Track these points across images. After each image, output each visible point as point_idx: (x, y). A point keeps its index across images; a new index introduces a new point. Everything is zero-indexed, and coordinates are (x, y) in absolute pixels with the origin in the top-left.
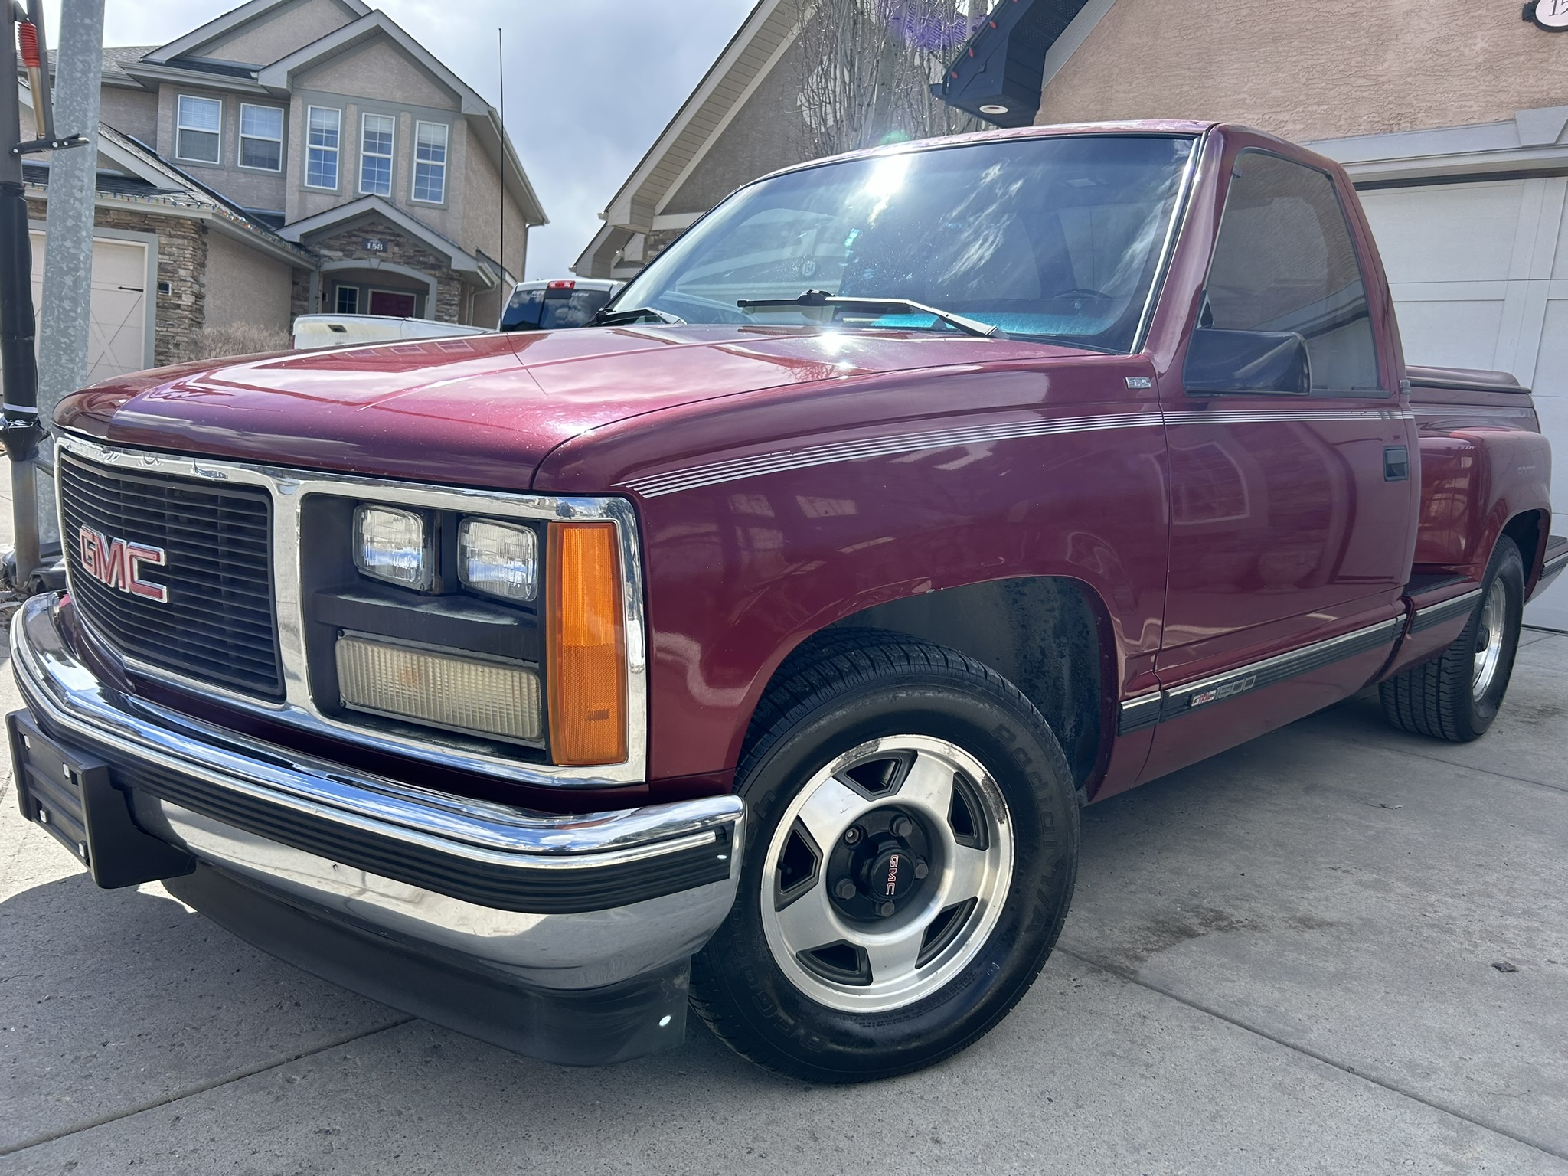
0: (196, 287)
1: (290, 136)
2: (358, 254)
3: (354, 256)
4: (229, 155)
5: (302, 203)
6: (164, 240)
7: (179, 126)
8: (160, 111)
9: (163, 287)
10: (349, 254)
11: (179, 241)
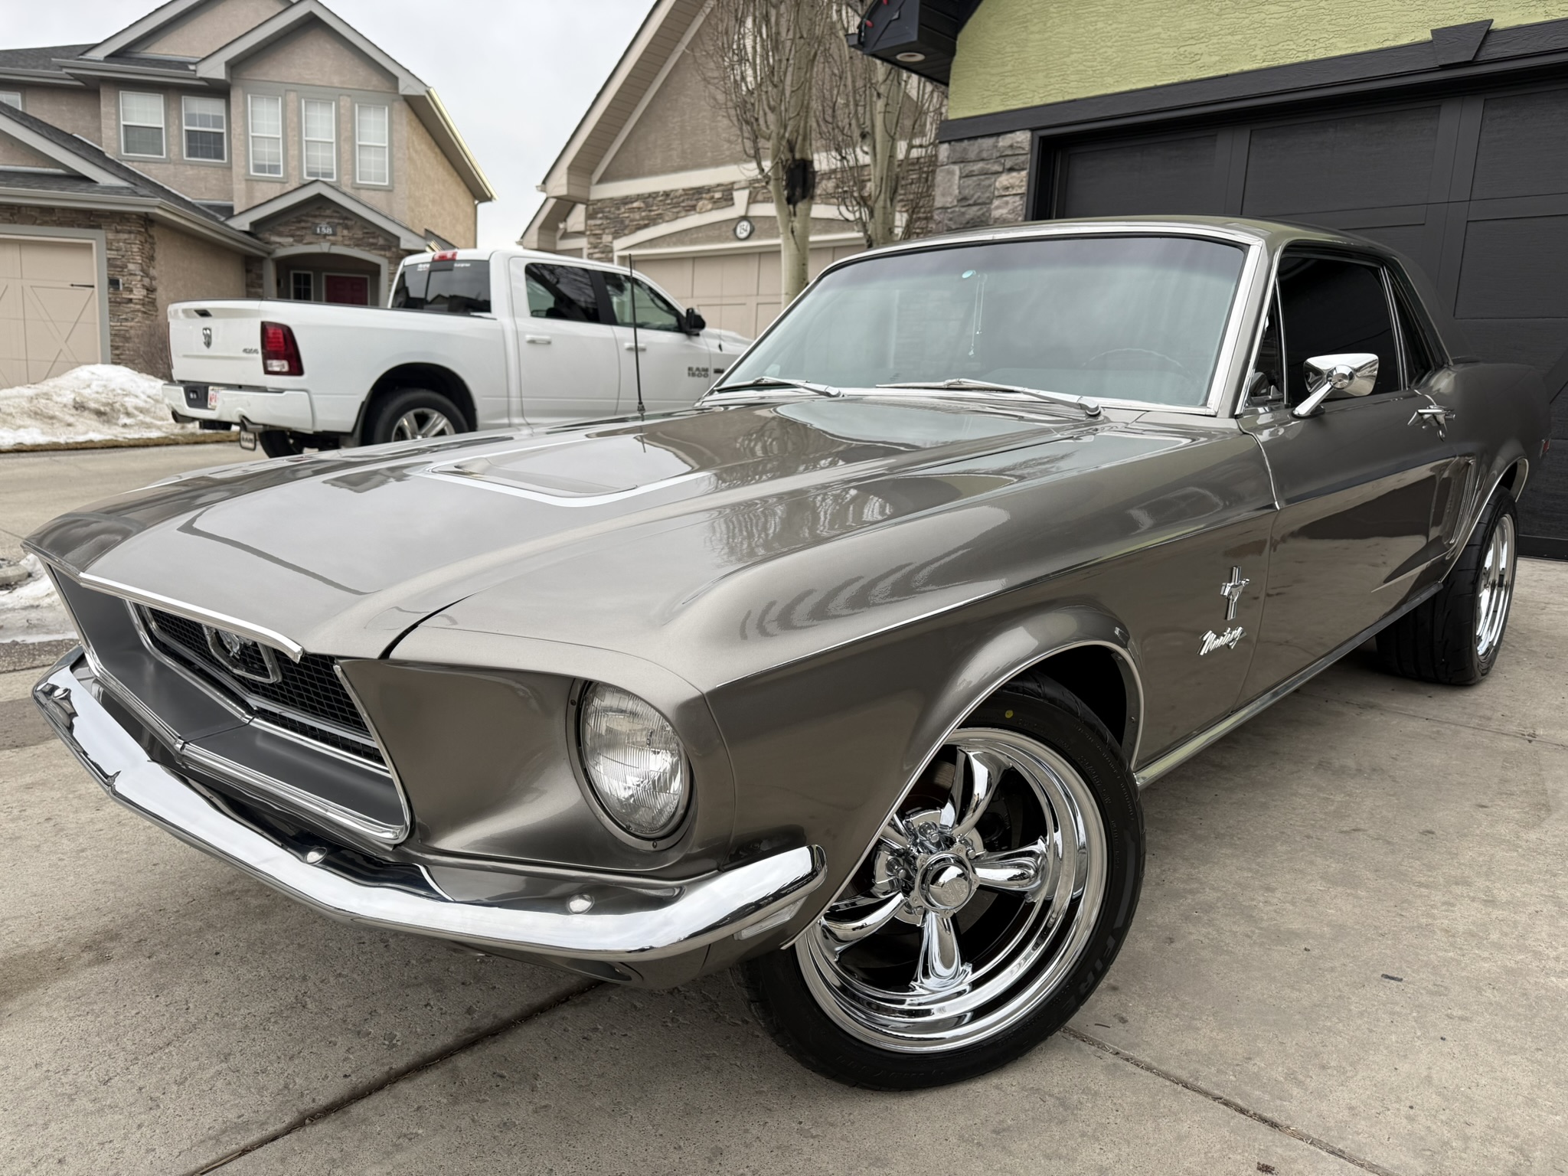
0: (146, 281)
1: (233, 126)
2: (308, 239)
3: (305, 241)
4: (175, 149)
5: (250, 193)
6: (111, 236)
7: (123, 123)
8: (103, 109)
9: (114, 283)
10: (300, 240)
11: (126, 236)
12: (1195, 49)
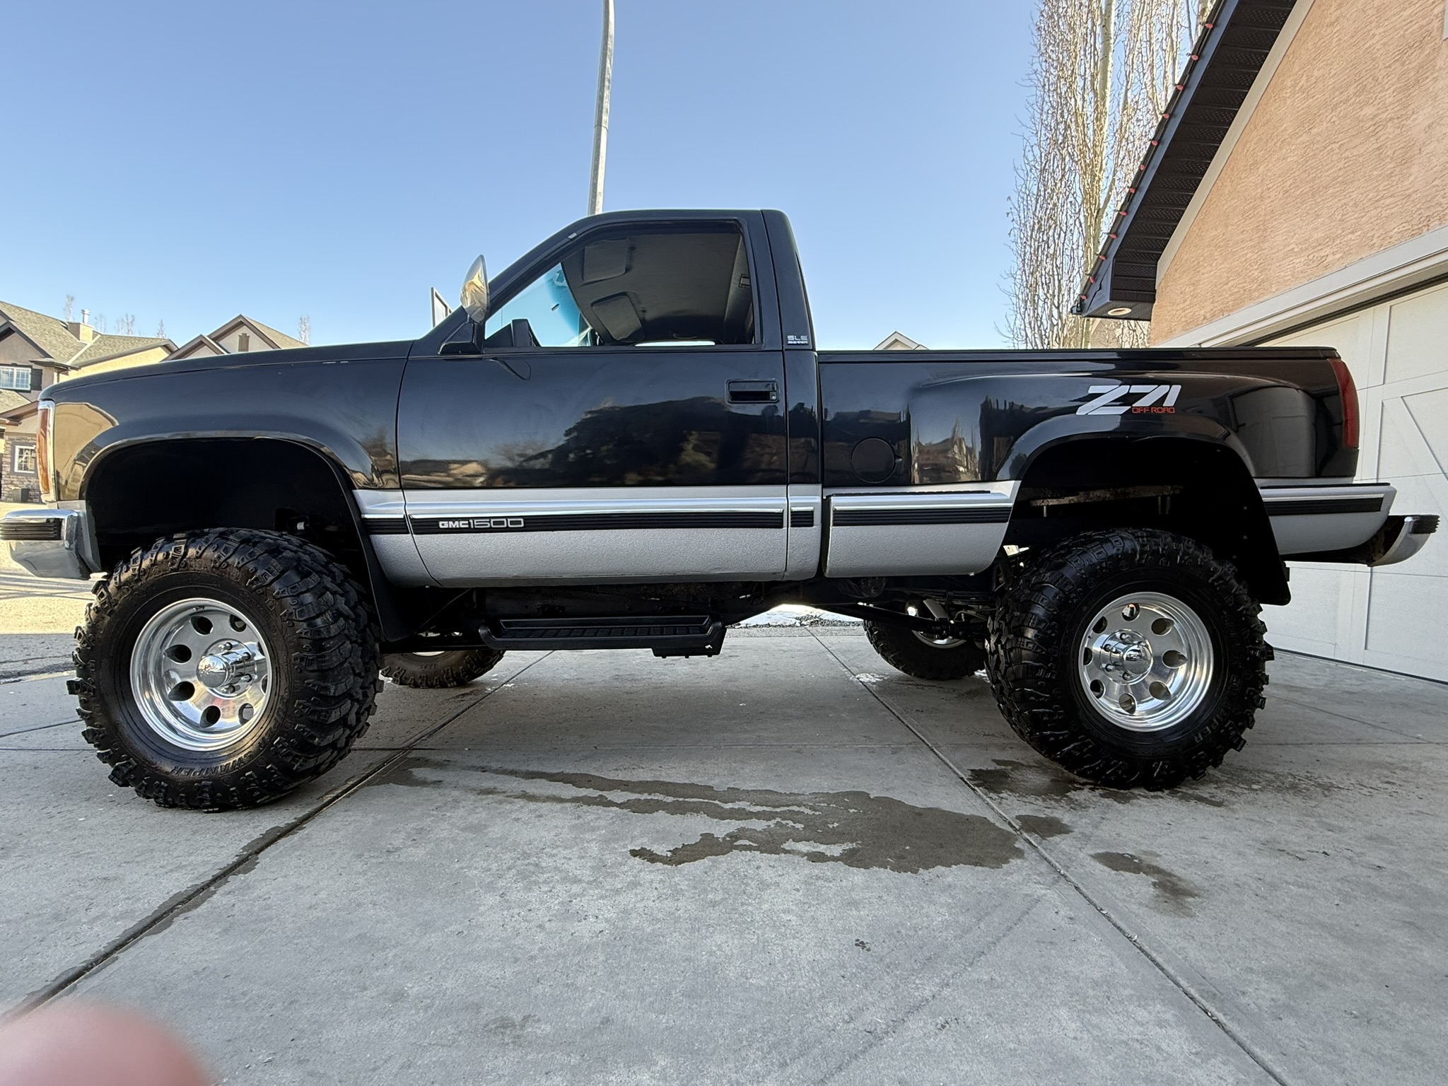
12: (1322, 253)
